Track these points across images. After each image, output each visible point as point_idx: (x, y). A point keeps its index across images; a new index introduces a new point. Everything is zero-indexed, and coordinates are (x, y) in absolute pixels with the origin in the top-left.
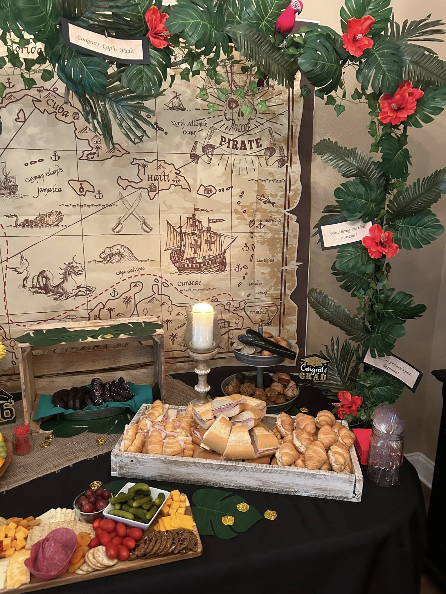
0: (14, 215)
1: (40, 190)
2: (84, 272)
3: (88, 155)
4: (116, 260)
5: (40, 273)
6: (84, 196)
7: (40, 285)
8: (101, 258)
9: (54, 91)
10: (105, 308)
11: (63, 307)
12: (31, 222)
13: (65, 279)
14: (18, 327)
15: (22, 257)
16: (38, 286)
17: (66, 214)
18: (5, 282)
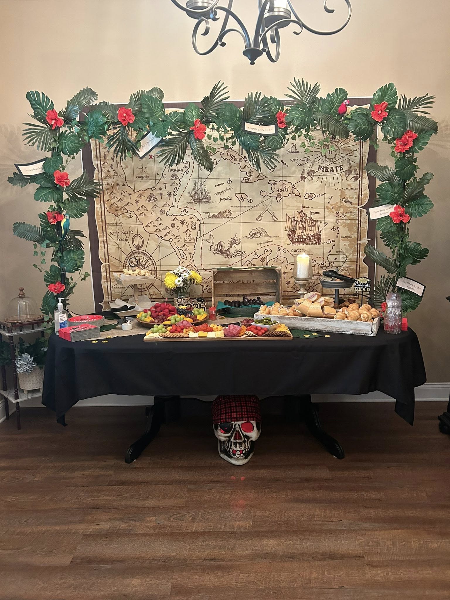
0: (208, 212)
1: (221, 199)
2: (240, 243)
3: (246, 180)
4: (258, 237)
5: (219, 243)
6: (243, 201)
7: (218, 250)
8: (250, 235)
9: (231, 149)
10: (251, 264)
11: (229, 262)
12: (216, 216)
13: (231, 247)
14: (207, 272)
15: (210, 234)
16: (217, 250)
17: (233, 211)
18: (201, 248)
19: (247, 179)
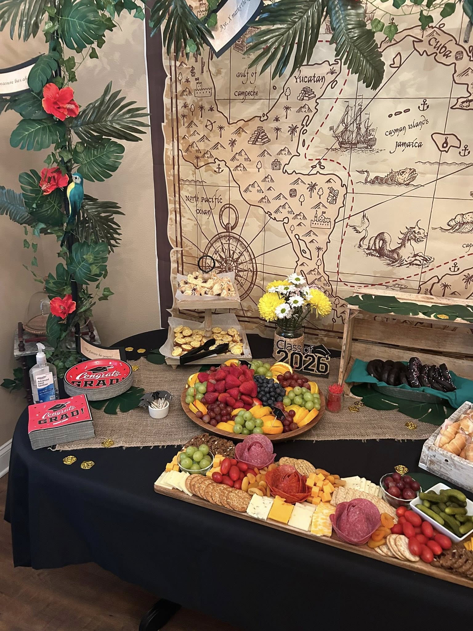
0: (366, 171)
1: (398, 145)
2: (425, 240)
3: (463, 102)
4: (467, 230)
5: (379, 235)
6: (447, 152)
7: (375, 247)
8: (449, 225)
9: (439, 28)
10: (440, 283)
11: (394, 274)
12: (382, 179)
13: (403, 245)
14: (346, 287)
15: (364, 216)
16: (373, 248)
17: (420, 173)
18: (342, 240)
19: (466, 101)
